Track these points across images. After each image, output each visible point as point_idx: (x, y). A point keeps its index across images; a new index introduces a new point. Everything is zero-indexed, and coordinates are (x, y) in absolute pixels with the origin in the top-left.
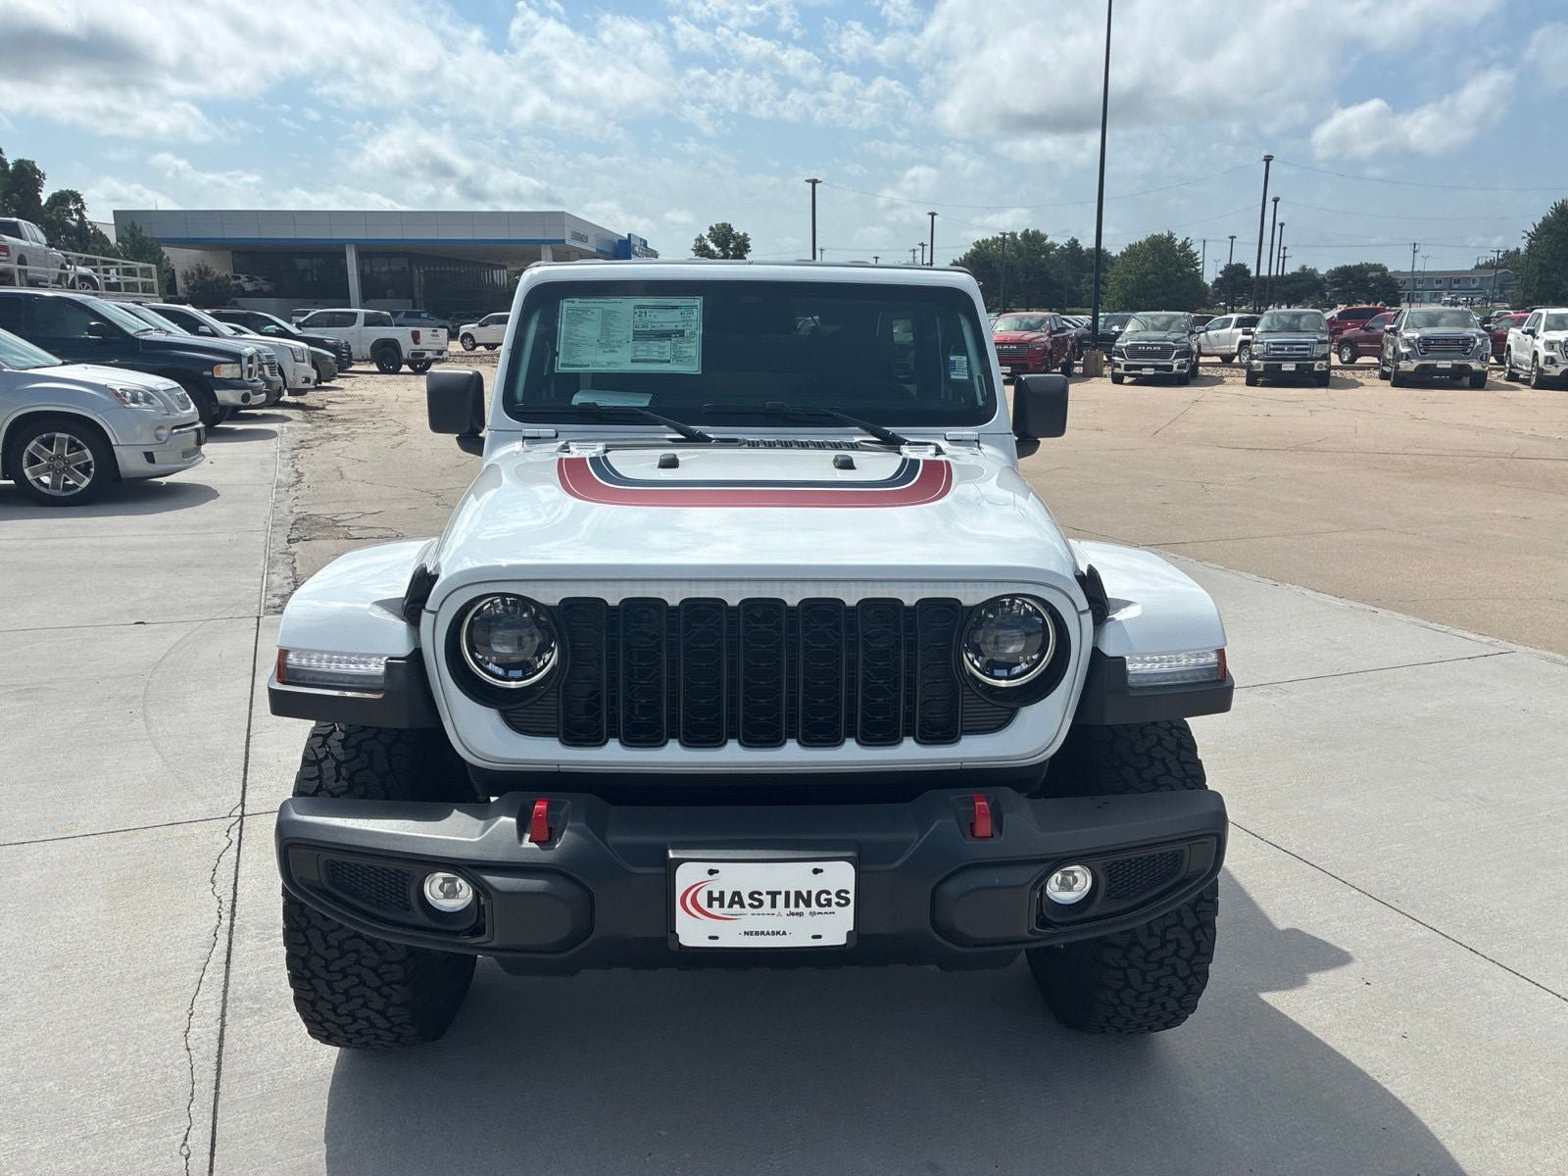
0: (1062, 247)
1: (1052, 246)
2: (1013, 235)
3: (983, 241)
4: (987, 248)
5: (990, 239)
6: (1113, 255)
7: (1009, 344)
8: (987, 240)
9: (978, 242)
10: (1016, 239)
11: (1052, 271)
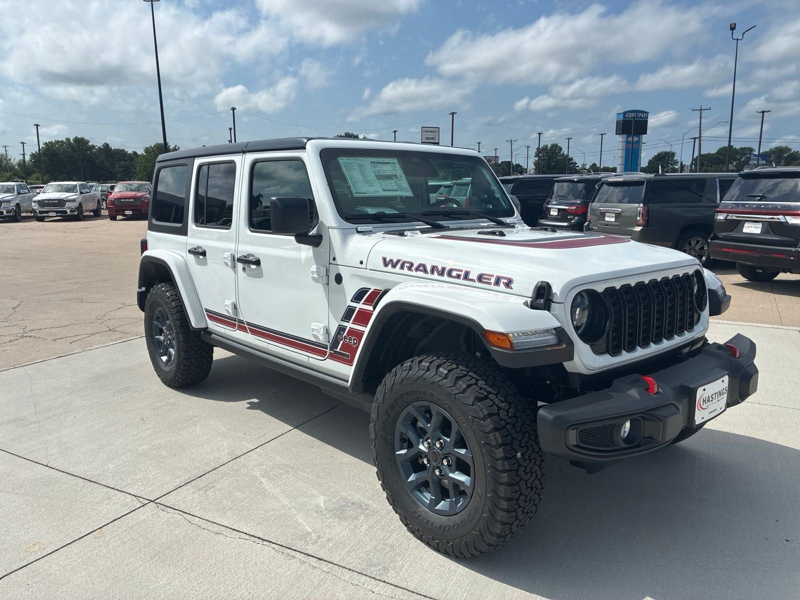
0: (100, 148)
1: (93, 147)
2: (68, 140)
3: (49, 142)
4: (53, 146)
5: (54, 141)
6: (129, 152)
7: (129, 199)
8: (52, 142)
9: (46, 143)
10: (70, 142)
11: (97, 161)
